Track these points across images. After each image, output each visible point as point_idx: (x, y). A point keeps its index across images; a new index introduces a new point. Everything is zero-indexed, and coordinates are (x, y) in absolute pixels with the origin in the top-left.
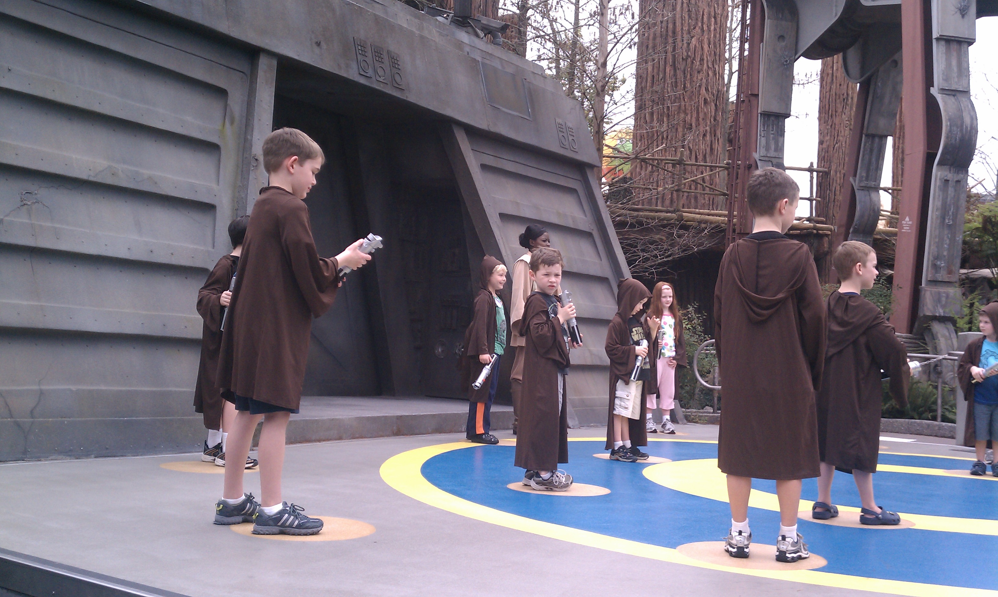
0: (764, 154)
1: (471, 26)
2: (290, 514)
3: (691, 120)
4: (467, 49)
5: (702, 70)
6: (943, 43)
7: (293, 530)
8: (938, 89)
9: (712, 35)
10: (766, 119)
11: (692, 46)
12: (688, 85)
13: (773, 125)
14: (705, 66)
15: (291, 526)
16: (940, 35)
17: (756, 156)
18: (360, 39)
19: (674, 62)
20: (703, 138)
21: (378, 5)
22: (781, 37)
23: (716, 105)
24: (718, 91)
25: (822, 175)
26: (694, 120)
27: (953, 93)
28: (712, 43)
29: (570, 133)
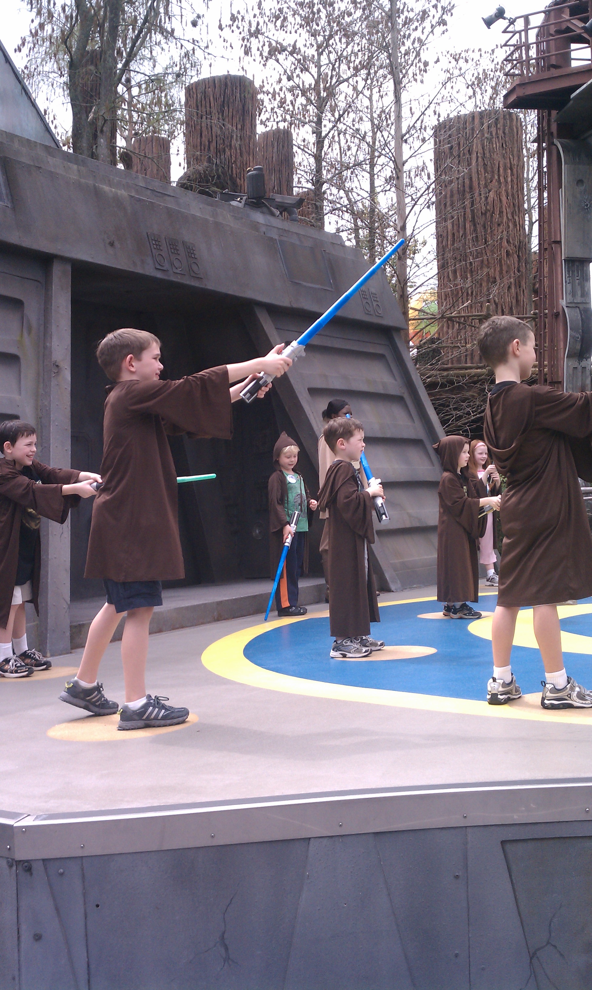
0: (571, 301)
1: (266, 206)
2: (154, 707)
3: (494, 274)
4: (263, 229)
5: (502, 222)
7: (158, 722)
9: (510, 187)
10: (570, 265)
11: (490, 200)
12: (489, 238)
13: (577, 271)
14: (505, 218)
15: (156, 718)
17: (563, 303)
19: (473, 217)
20: (508, 290)
22: (580, 182)
23: (518, 256)
24: (520, 242)
26: (497, 273)
28: (510, 194)
29: (374, 298)
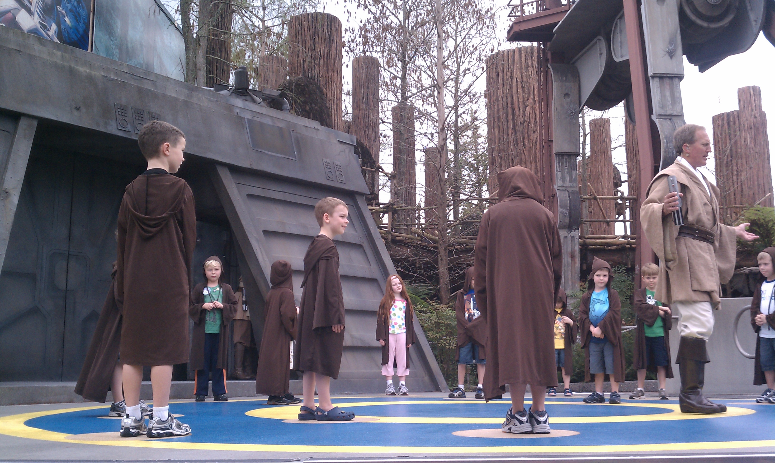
0: (561, 185)
1: (250, 95)
4: (238, 110)
5: (537, 130)
6: (657, 80)
8: (656, 115)
10: (560, 158)
11: (527, 113)
12: (526, 142)
13: (566, 162)
14: (539, 127)
16: (653, 74)
17: (555, 187)
18: (121, 104)
21: (147, 81)
22: (566, 95)
25: (633, 202)
27: (669, 117)
29: (338, 169)
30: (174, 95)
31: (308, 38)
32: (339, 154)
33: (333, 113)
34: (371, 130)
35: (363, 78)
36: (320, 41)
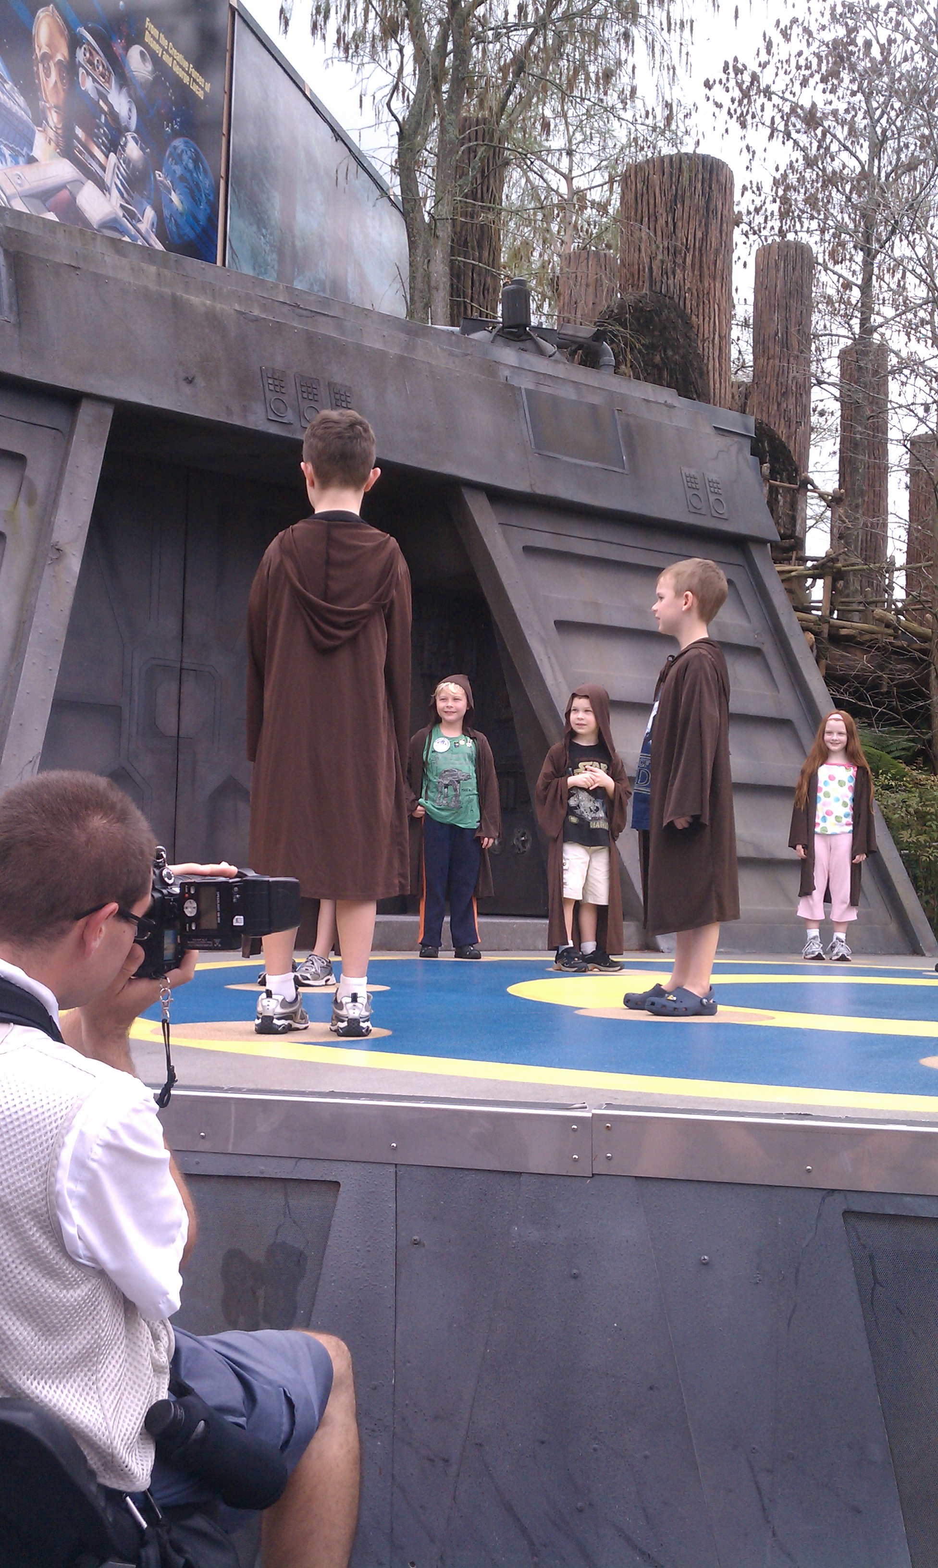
1: (532, 339)
4: (507, 373)
18: (273, 369)
21: (325, 319)
29: (712, 489)
30: (378, 346)
31: (661, 210)
32: (717, 458)
33: (711, 367)
34: (792, 400)
35: (778, 289)
36: (686, 215)
